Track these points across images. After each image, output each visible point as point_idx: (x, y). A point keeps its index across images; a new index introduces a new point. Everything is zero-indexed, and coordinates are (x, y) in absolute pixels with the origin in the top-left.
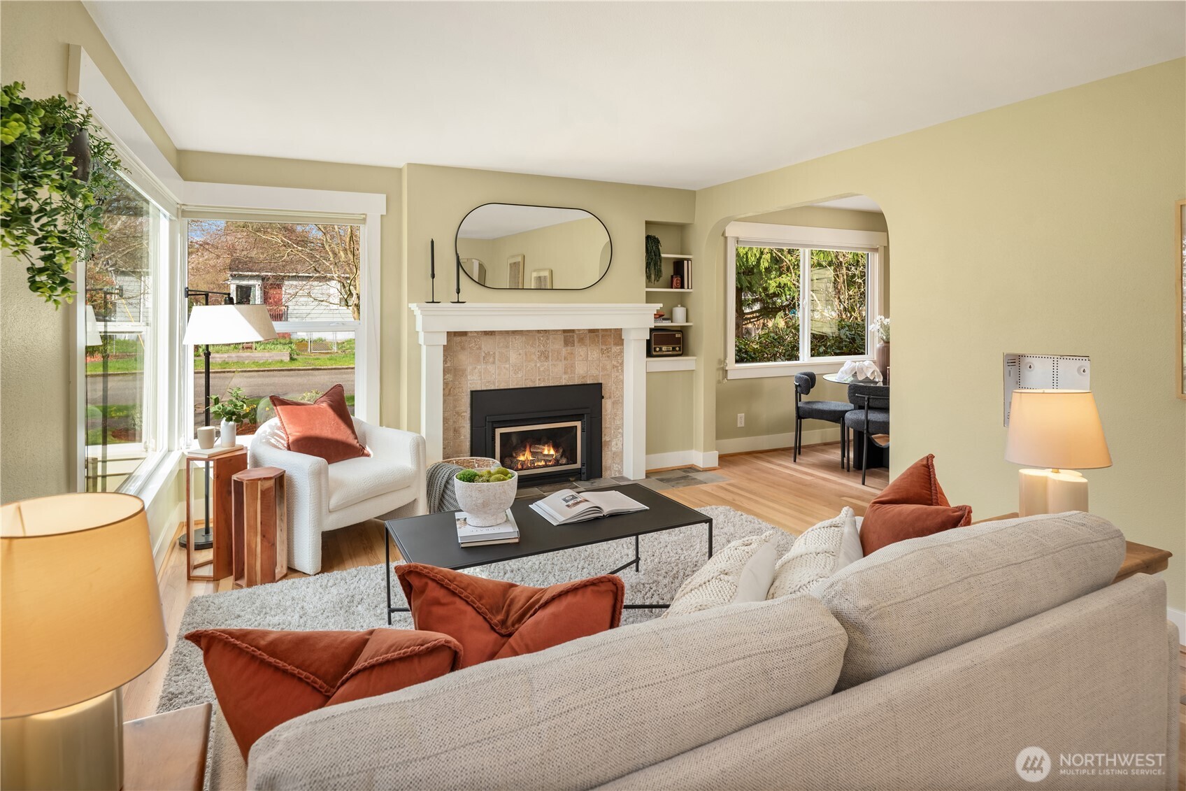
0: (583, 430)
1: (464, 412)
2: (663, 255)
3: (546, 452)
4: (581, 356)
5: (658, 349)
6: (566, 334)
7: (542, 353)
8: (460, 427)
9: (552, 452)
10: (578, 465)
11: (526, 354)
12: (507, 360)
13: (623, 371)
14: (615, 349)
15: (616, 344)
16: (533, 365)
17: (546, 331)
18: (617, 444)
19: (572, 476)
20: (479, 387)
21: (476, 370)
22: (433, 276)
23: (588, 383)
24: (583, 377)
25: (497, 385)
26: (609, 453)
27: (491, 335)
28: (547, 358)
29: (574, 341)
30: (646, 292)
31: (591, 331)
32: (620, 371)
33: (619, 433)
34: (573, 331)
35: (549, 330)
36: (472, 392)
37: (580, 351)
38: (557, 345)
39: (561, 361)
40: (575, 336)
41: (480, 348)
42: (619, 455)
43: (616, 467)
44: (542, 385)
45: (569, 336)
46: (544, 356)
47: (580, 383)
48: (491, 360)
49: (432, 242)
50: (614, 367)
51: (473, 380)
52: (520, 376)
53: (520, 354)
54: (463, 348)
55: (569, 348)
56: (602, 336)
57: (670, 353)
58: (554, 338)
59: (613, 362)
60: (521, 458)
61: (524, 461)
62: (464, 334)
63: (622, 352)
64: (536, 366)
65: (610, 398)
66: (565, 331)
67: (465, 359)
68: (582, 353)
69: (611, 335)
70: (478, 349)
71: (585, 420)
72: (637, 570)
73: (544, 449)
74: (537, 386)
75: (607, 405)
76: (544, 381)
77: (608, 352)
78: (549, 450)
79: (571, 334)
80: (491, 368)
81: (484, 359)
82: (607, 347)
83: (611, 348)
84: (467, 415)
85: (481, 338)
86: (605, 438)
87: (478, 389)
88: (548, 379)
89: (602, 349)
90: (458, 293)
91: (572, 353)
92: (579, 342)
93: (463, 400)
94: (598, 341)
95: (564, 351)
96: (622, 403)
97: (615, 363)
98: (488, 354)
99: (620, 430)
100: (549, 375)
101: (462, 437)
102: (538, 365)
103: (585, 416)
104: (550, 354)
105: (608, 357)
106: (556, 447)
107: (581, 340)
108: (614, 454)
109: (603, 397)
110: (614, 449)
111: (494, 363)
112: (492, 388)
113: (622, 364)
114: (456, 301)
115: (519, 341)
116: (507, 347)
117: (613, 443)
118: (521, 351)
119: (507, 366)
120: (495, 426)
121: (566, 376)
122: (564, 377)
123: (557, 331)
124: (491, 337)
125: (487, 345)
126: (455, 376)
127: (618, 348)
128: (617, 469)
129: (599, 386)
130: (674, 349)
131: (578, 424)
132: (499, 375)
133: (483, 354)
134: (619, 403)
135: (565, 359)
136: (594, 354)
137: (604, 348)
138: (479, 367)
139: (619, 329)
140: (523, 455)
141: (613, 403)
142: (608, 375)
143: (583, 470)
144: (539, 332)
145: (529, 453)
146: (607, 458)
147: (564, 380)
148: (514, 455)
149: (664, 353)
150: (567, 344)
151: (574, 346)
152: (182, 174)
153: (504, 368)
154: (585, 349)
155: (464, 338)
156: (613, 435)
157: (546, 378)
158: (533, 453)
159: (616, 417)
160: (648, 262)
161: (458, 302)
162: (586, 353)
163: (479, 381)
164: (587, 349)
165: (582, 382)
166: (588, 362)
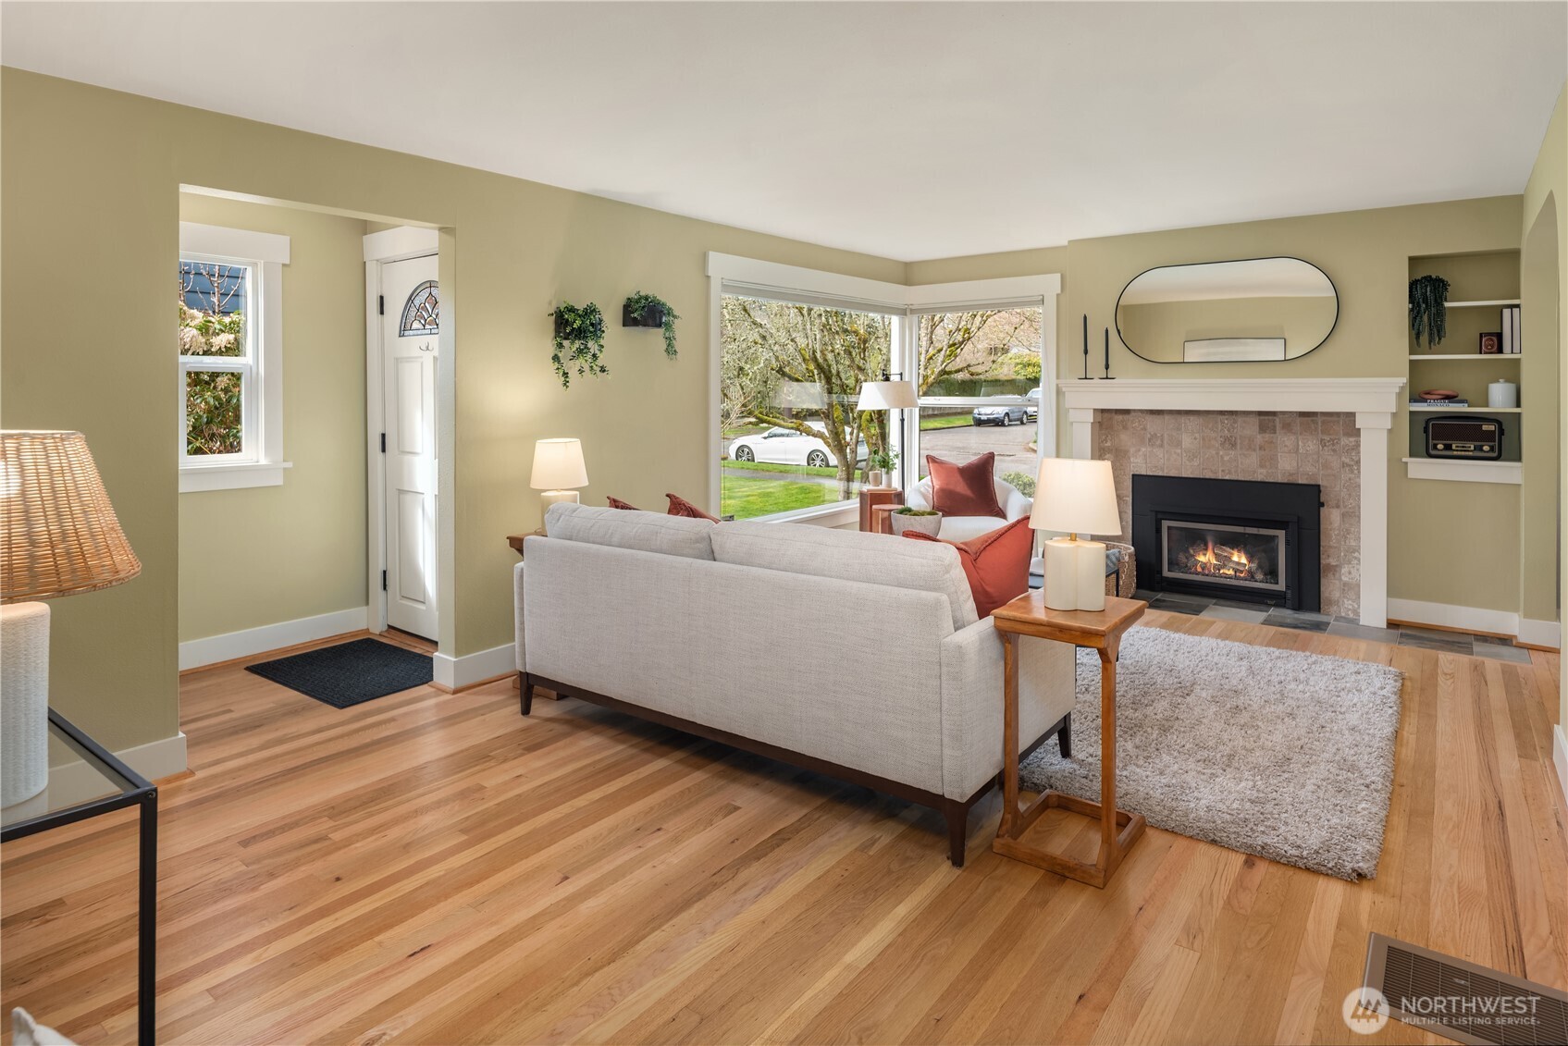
0: (1287, 543)
3: (1235, 558)
4: (1285, 446)
5: (1440, 446)
6: (1262, 418)
7: (1226, 439)
8: (1122, 512)
9: (1244, 560)
10: (1281, 587)
11: (1204, 439)
12: (1179, 444)
13: (1359, 472)
14: (1345, 441)
15: (1348, 434)
16: (1214, 452)
17: (1232, 412)
18: (1350, 573)
21: (1141, 453)
22: (1086, 352)
23: (1300, 482)
24: (1291, 475)
25: (1166, 471)
26: (1337, 582)
27: (1159, 415)
28: (1233, 445)
29: (1275, 427)
30: (1411, 361)
31: (1304, 415)
32: (1356, 472)
34: (1274, 414)
35: (1236, 411)
36: (1133, 475)
37: (1285, 440)
38: (1250, 429)
39: (1254, 450)
40: (1278, 420)
41: (1145, 429)
42: (1353, 589)
43: (1348, 604)
44: (1227, 478)
45: (1266, 419)
46: (1230, 442)
47: (1286, 481)
48: (1159, 442)
49: (1085, 318)
50: (1344, 465)
51: (1136, 462)
52: (1196, 464)
53: (1195, 439)
54: (1124, 428)
55: (1267, 436)
56: (1323, 422)
57: (1471, 453)
58: (1245, 422)
59: (1343, 459)
60: (1202, 558)
61: (1205, 564)
62: (1127, 412)
63: (1358, 445)
64: (1217, 454)
65: (1338, 507)
66: (1260, 413)
67: (1127, 439)
68: (1288, 443)
69: (1338, 422)
70: (1142, 429)
71: (1290, 530)
73: (1233, 554)
74: (1220, 478)
75: (1332, 519)
76: (1230, 473)
77: (1333, 445)
78: (1240, 557)
79: (1270, 418)
80: (1159, 452)
81: (1149, 441)
82: (1333, 437)
83: (1339, 439)
85: (1147, 418)
86: (1328, 560)
87: (1142, 473)
88: (1236, 472)
89: (1322, 440)
90: (1107, 370)
91: (1271, 442)
92: (1283, 428)
93: (1124, 483)
94: (1316, 429)
95: (1259, 439)
96: (1359, 517)
97: (1347, 461)
98: (1154, 436)
99: (1356, 554)
101: (1124, 523)
102: (1221, 453)
103: (1290, 524)
104: (1239, 441)
105: (1334, 451)
106: (1250, 556)
107: (1287, 427)
108: (1345, 584)
109: (1322, 505)
110: (1345, 579)
111: (1162, 446)
112: (1160, 474)
113: (1358, 462)
114: (1105, 377)
115: (1193, 422)
116: (1179, 429)
117: (1344, 570)
118: (1197, 435)
119: (1179, 451)
120: (1160, 516)
121: (1264, 471)
122: (1259, 471)
123: (1247, 413)
125: (1154, 427)
126: (1116, 456)
127: (1351, 439)
128: (1350, 607)
129: (1315, 489)
130: (1476, 448)
131: (1281, 534)
132: (1169, 459)
133: (1149, 436)
134: (1353, 515)
135: (1260, 449)
136: (1309, 445)
137: (1327, 438)
138: (1144, 450)
139: (1351, 413)
140: (1205, 555)
141: (1343, 515)
142: (1334, 475)
143: (1289, 595)
144: (1222, 413)
145: (1212, 554)
146: (1330, 588)
147: (1261, 475)
148: (1192, 552)
149: (1455, 453)
150: (1263, 429)
151: (1275, 433)
152: (907, 281)
153: (1175, 453)
154: (1293, 437)
155: (1126, 417)
156: (1344, 560)
157: (1233, 470)
158: (1217, 556)
159: (1348, 534)
160: (1415, 315)
161: (1107, 378)
162: (1295, 443)
163: (1144, 465)
164: (1297, 438)
165: (1289, 480)
166: (1299, 455)
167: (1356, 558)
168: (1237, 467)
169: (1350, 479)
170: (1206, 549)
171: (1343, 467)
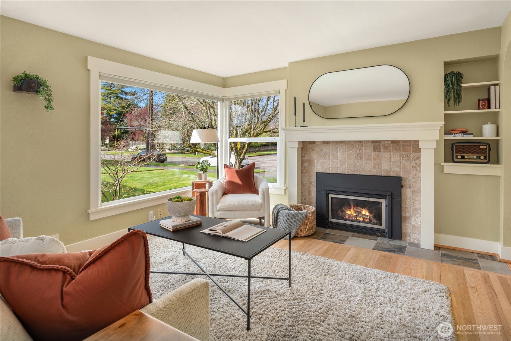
0: (386, 205)
1: (313, 183)
3: (363, 213)
4: (385, 158)
5: (459, 157)
6: (374, 144)
7: (358, 155)
8: (312, 190)
9: (367, 214)
10: (383, 227)
11: (348, 155)
12: (337, 157)
13: (420, 170)
14: (413, 155)
15: (415, 152)
16: (352, 161)
17: (360, 142)
18: (415, 221)
19: (378, 233)
20: (320, 171)
21: (320, 162)
22: (295, 114)
23: (392, 176)
24: (388, 172)
25: (331, 171)
26: (409, 225)
27: (328, 143)
28: (361, 158)
29: (380, 148)
30: (445, 115)
31: (394, 142)
32: (418, 170)
34: (379, 142)
35: (363, 141)
36: (316, 173)
37: (385, 155)
38: (369, 150)
39: (371, 160)
40: (381, 145)
41: (322, 151)
42: (416, 228)
43: (415, 236)
44: (358, 174)
45: (376, 145)
46: (359, 157)
47: (385, 175)
48: (328, 157)
50: (413, 167)
51: (318, 167)
52: (344, 167)
53: (344, 155)
54: (313, 150)
55: (377, 153)
56: (403, 146)
57: (474, 160)
58: (366, 146)
59: (412, 164)
60: (348, 212)
61: (350, 215)
62: (313, 142)
63: (420, 157)
64: (354, 162)
65: (410, 188)
66: (374, 142)
67: (314, 156)
68: (386, 156)
69: (410, 145)
70: (320, 151)
71: (387, 199)
73: (362, 211)
74: (355, 174)
75: (407, 193)
77: (408, 157)
78: (365, 212)
79: (378, 144)
80: (327, 161)
81: (324, 156)
82: (407, 153)
83: (410, 154)
85: (322, 145)
86: (406, 213)
87: (320, 172)
88: (362, 170)
89: (402, 155)
90: (304, 122)
91: (379, 156)
92: (384, 149)
93: (313, 177)
94: (400, 149)
95: (373, 154)
96: (420, 193)
97: (414, 165)
98: (325, 154)
99: (419, 211)
101: (312, 196)
102: (355, 162)
103: (387, 196)
104: (364, 156)
105: (408, 160)
106: (370, 212)
107: (386, 148)
108: (413, 226)
109: (402, 186)
111: (329, 159)
112: (328, 172)
113: (420, 165)
114: (303, 126)
115: (342, 147)
116: (337, 150)
117: (413, 219)
118: (345, 153)
119: (337, 161)
120: (328, 192)
121: (375, 170)
122: (373, 170)
123: (367, 142)
124: (328, 145)
125: (325, 149)
126: (309, 164)
127: (416, 154)
128: (416, 238)
129: (399, 179)
130: (477, 158)
131: (383, 201)
132: (332, 165)
133: (323, 154)
134: (417, 192)
135: (373, 159)
136: (396, 157)
137: (405, 153)
138: (321, 160)
139: (416, 141)
140: (350, 211)
141: (413, 192)
142: (408, 172)
143: (387, 231)
144: (356, 142)
145: (353, 211)
146: (407, 228)
147: (374, 172)
148: (344, 209)
149: (467, 160)
150: (375, 149)
151: (380, 151)
152: (224, 86)
153: (335, 162)
154: (388, 154)
155: (313, 145)
156: (413, 214)
157: (361, 170)
158: (355, 212)
159: (415, 201)
160: (447, 92)
161: (304, 126)
162: (390, 156)
163: (321, 168)
164: (391, 154)
165: (387, 174)
166: (392, 162)
167: (418, 213)
168: (363, 168)
169: (415, 174)
170: (351, 208)
171: (412, 168)
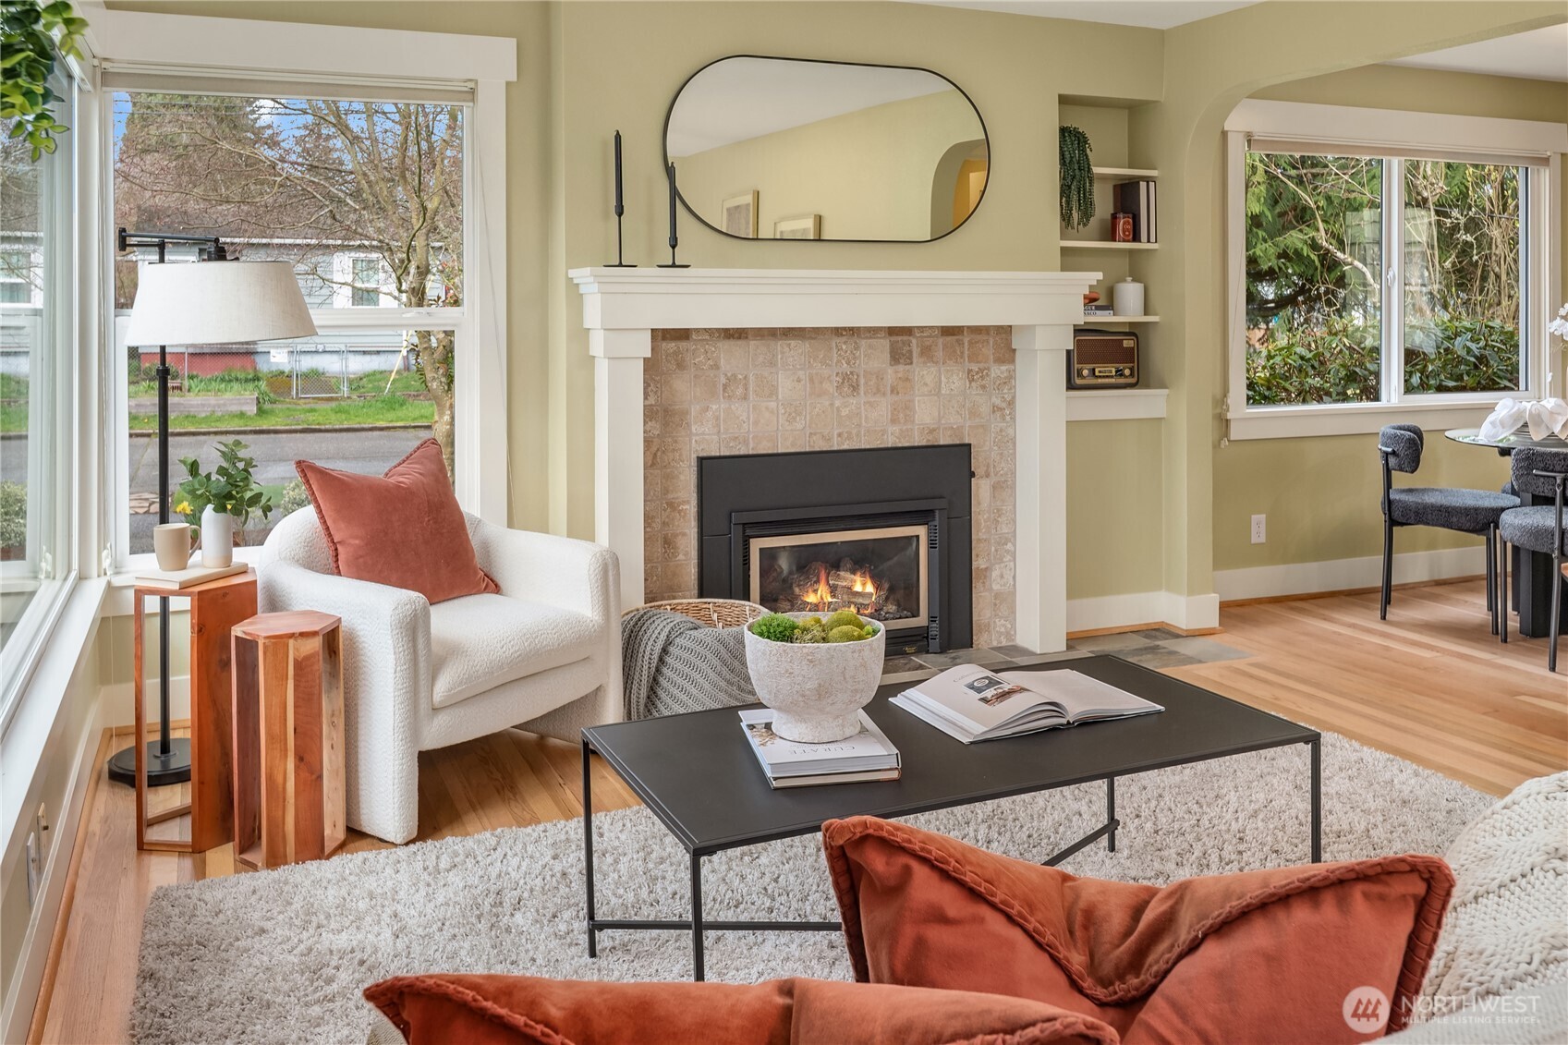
0: (931, 545)
1: (684, 502)
2: (1096, 170)
3: (858, 588)
4: (926, 384)
5: (1085, 372)
6: (894, 338)
7: (846, 378)
8: (677, 535)
9: (870, 588)
10: (922, 620)
11: (811, 380)
12: (773, 392)
13: (1013, 419)
14: (998, 371)
15: (1000, 361)
16: (827, 403)
17: (852, 330)
18: (1002, 577)
19: (906, 643)
20: (714, 451)
21: (710, 414)
22: (620, 212)
23: (942, 443)
24: (932, 431)
25: (751, 446)
26: (987, 594)
27: (739, 338)
28: (855, 388)
29: (910, 351)
31: (948, 331)
32: (1008, 418)
33: (1008, 551)
34: (907, 331)
35: (859, 328)
36: (701, 460)
37: (924, 374)
38: (875, 358)
39: (884, 394)
40: (914, 341)
41: (716, 367)
42: (1006, 600)
43: (1000, 625)
44: (845, 447)
45: (900, 340)
46: (850, 384)
47: (924, 443)
48: (740, 391)
49: (618, 138)
50: (996, 409)
51: (703, 434)
52: (799, 426)
53: (799, 381)
54: (681, 366)
55: (901, 368)
56: (971, 341)
57: (1112, 381)
58: (870, 347)
59: (994, 399)
60: (811, 598)
63: (1011, 376)
64: (832, 405)
65: (987, 476)
66: (892, 331)
67: (684, 388)
68: (928, 379)
69: (989, 340)
70: (711, 367)
71: (937, 523)
72: (1112, 848)
73: (853, 580)
74: (835, 448)
76: (849, 438)
77: (983, 377)
78: (864, 584)
79: (905, 338)
80: (739, 409)
81: (724, 391)
82: (981, 366)
83: (988, 369)
84: (691, 508)
85: (720, 344)
86: (978, 563)
87: (713, 454)
88: (858, 435)
89: (970, 371)
90: (673, 247)
91: (907, 379)
92: (922, 353)
93: (682, 477)
94: (962, 353)
95: (891, 374)
96: (1013, 487)
97: (997, 401)
98: (732, 379)
99: (1009, 546)
100: (859, 425)
101: (681, 557)
102: (837, 403)
103: (937, 513)
104: (862, 381)
105: (983, 387)
106: (877, 579)
107: (926, 352)
108: (997, 596)
109: (972, 475)
110: (996, 587)
111: (745, 398)
112: (742, 452)
113: (1011, 403)
114: (670, 263)
115: (797, 352)
116: (772, 364)
117: (995, 574)
118: (801, 373)
119: (773, 405)
120: (748, 532)
121: (896, 428)
122: (891, 429)
123: (873, 331)
124: (740, 342)
125: (731, 358)
126: (666, 424)
127: (1004, 368)
128: (1003, 629)
129: (965, 450)
130: (1120, 373)
131: (921, 531)
132: (756, 423)
133: (723, 380)
134: (1005, 486)
135: (892, 392)
136: (953, 379)
137: (975, 367)
138: (714, 407)
139: (1004, 326)
140: (815, 591)
141: (994, 487)
142: (982, 426)
143: (934, 631)
144: (838, 331)
145: (825, 587)
146: (983, 609)
147: (892, 437)
148: (799, 587)
149: (1100, 381)
150: (897, 356)
151: (911, 363)
153: (767, 408)
154: (934, 369)
155: (683, 345)
156: (994, 557)
157: (854, 432)
158: (833, 590)
159: (999, 516)
161: (674, 265)
162: (937, 379)
163: (715, 437)
164: (940, 370)
165: (928, 440)
166: (941, 398)
168: (864, 425)
169: (1001, 431)
170: (818, 582)
171: (994, 412)
